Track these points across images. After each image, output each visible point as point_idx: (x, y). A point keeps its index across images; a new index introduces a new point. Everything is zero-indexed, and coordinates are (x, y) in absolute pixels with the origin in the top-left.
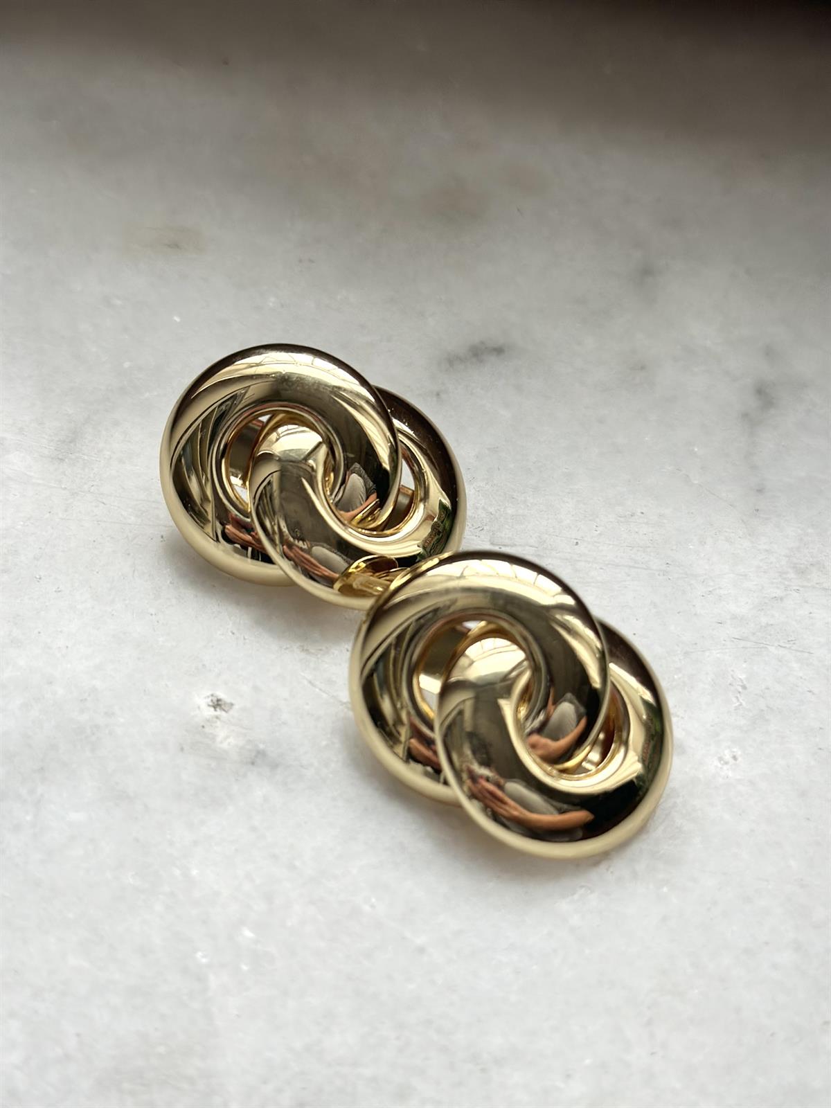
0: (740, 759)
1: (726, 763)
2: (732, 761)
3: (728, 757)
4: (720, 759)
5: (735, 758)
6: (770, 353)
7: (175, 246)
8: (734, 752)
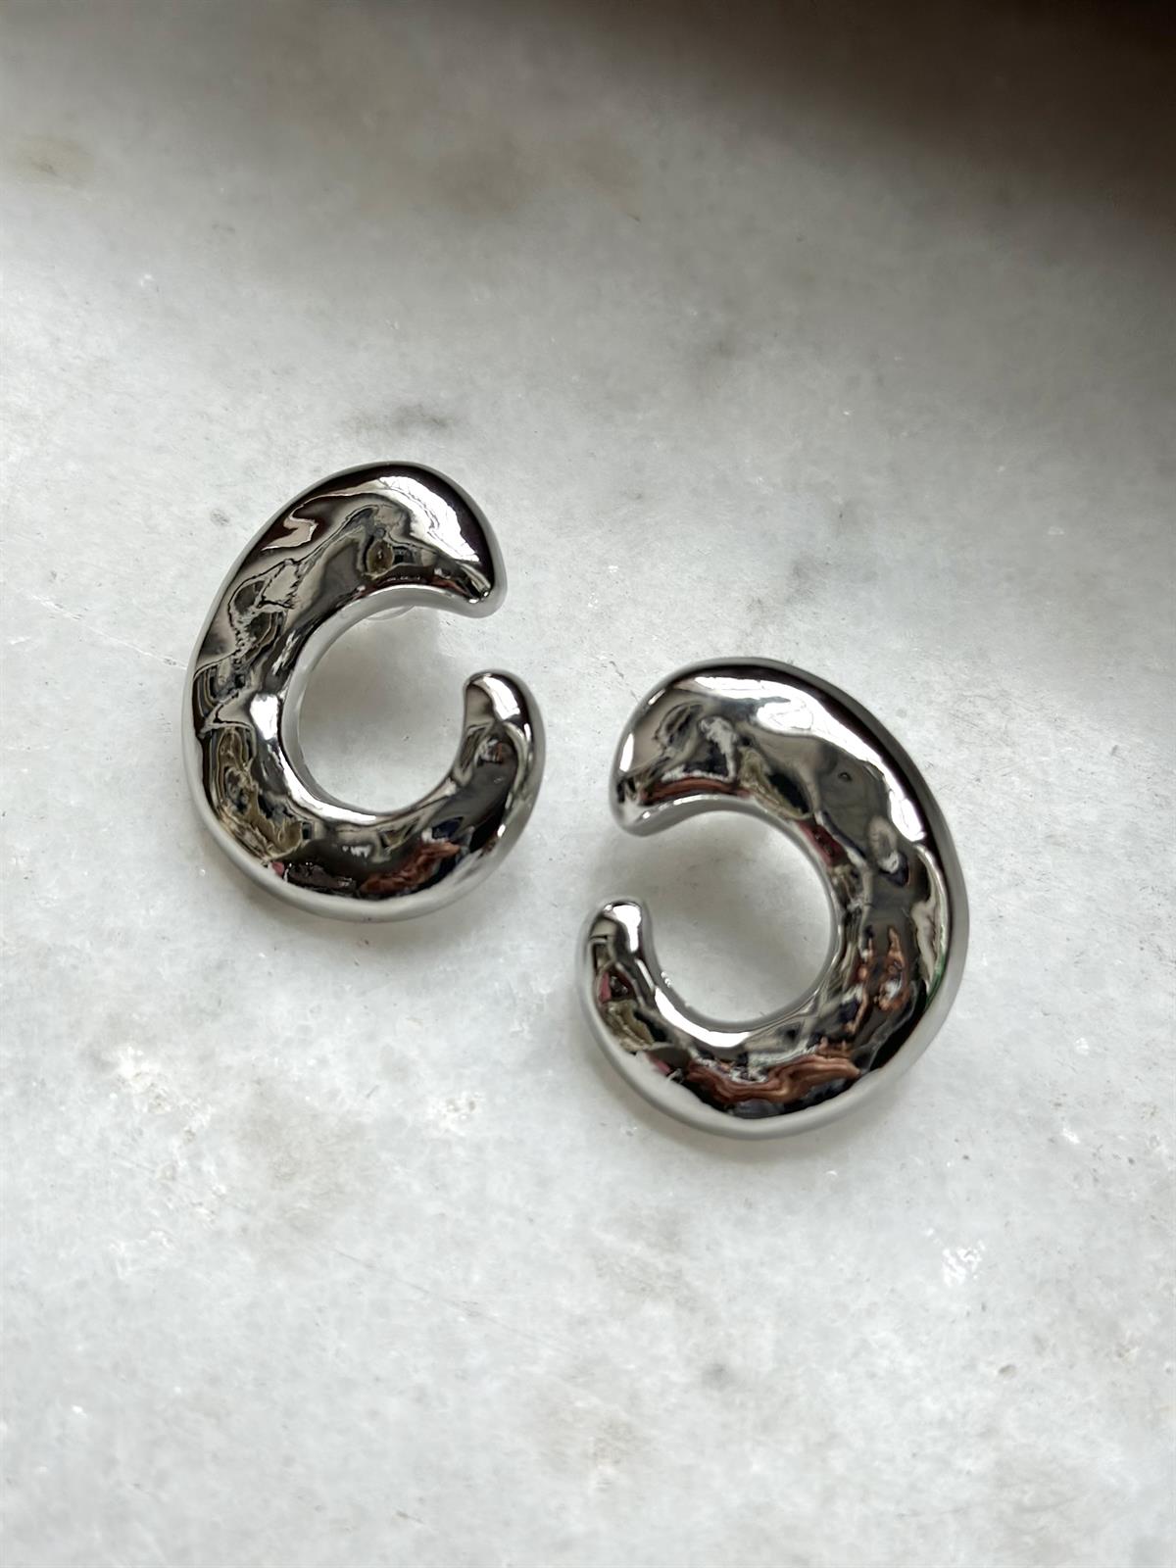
0: (478, 1110)
1: (456, 1110)
2: (466, 1110)
3: (462, 1102)
4: (451, 1102)
5: (472, 1105)
6: (846, 518)
7: (47, 169)
8: (476, 1096)
